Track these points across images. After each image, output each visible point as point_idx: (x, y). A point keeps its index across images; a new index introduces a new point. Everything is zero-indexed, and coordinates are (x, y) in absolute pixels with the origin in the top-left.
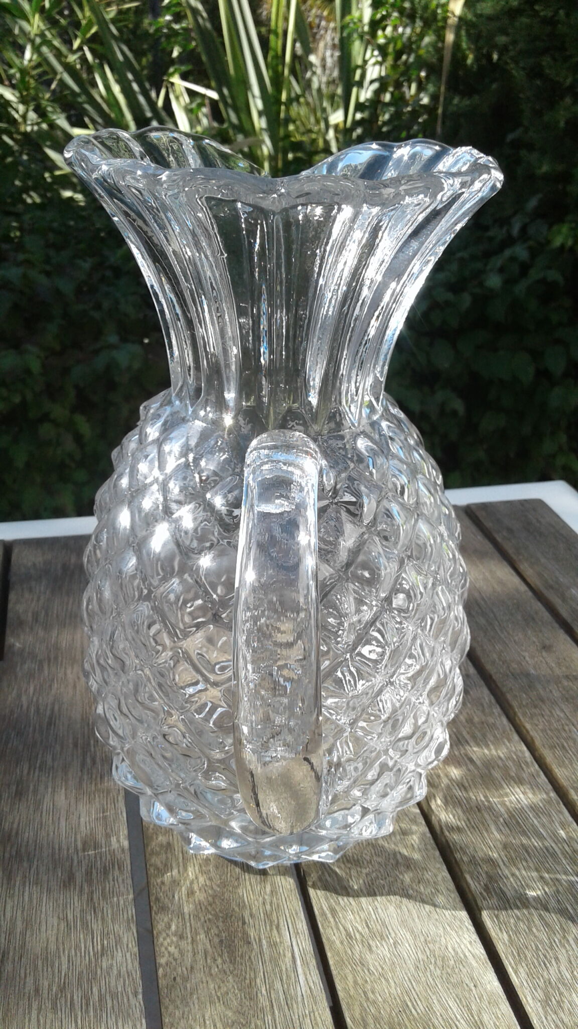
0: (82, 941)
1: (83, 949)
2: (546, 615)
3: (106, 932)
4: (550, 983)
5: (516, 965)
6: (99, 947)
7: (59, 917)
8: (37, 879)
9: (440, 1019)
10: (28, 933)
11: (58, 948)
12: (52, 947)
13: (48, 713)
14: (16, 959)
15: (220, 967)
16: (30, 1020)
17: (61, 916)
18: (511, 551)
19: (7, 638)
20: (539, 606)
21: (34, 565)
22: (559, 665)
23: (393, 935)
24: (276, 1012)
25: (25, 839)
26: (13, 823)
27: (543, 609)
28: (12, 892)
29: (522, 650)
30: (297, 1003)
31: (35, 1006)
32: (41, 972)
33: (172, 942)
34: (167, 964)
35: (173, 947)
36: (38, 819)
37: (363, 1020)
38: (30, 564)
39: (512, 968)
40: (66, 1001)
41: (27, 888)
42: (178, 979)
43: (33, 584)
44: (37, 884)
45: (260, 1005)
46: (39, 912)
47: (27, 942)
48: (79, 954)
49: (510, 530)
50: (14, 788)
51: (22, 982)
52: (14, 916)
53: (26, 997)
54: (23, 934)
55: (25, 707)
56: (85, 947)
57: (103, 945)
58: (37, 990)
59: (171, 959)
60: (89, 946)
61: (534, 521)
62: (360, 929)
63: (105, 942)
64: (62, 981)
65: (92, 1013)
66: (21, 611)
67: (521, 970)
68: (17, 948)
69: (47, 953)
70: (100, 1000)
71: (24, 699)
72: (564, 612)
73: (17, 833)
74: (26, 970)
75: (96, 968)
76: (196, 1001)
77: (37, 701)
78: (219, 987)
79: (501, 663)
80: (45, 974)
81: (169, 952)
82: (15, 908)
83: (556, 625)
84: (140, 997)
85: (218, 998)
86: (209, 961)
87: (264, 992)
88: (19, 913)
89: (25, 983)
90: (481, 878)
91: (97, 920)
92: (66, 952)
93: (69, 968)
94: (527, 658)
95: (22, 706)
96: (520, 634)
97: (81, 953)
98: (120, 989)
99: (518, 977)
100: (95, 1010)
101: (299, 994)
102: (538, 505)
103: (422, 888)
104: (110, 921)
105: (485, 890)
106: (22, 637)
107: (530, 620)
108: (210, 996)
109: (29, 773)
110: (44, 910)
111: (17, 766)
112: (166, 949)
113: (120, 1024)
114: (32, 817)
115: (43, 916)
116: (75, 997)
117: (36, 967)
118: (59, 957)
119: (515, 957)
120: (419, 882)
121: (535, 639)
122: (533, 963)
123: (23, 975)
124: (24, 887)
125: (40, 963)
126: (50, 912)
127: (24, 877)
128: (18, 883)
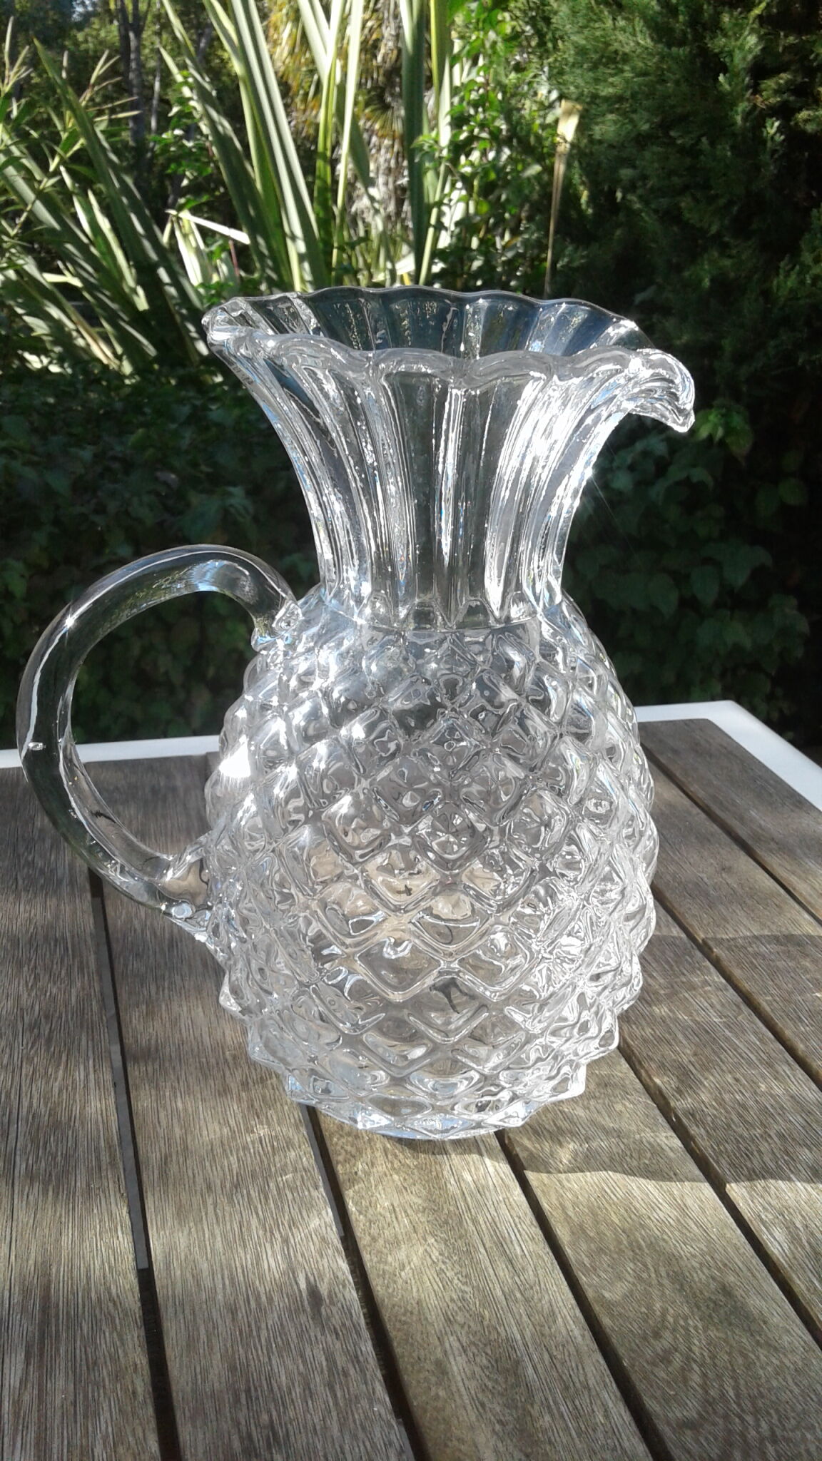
1: (252, 1150)
2: (725, 838)
3: (274, 1134)
4: (754, 1171)
6: (269, 1148)
7: (219, 1123)
8: (189, 1090)
9: (641, 1202)
10: (189, 1138)
11: (224, 1151)
12: (218, 1149)
13: (167, 935)
14: (181, 1162)
16: (206, 1214)
17: (222, 1121)
18: (678, 774)
20: (715, 828)
21: (117, 788)
22: (742, 886)
23: (584, 1132)
24: (469, 1199)
25: (167, 1053)
26: (150, 1040)
27: (719, 831)
28: (163, 1102)
30: (489, 1191)
31: (210, 1201)
32: (210, 1171)
33: (347, 1141)
34: (344, 1161)
35: (349, 1147)
36: (177, 1036)
37: (561, 1204)
38: (112, 788)
40: (242, 1196)
41: (179, 1098)
42: (359, 1173)
44: (189, 1094)
45: (450, 1194)
46: (196, 1119)
47: (189, 1145)
48: (248, 1155)
49: (675, 752)
50: (144, 1007)
51: (191, 1181)
52: (170, 1123)
53: (198, 1193)
54: (184, 1140)
55: (139, 930)
57: (273, 1147)
58: (209, 1188)
59: (348, 1156)
61: (702, 742)
62: (547, 1126)
63: (275, 1144)
64: (235, 1178)
65: (272, 1205)
67: (723, 1161)
68: (179, 1153)
69: (213, 1155)
70: (279, 1194)
71: (136, 922)
72: (742, 832)
73: (157, 1050)
74: (193, 1170)
75: (269, 1166)
76: (382, 1192)
77: (152, 924)
78: (405, 1179)
80: (215, 1171)
81: (346, 1151)
82: (170, 1116)
83: (735, 847)
84: (322, 1189)
85: (406, 1189)
86: (390, 1157)
87: (453, 1182)
88: (175, 1121)
89: (194, 1182)
91: (262, 1124)
92: (234, 1153)
93: (239, 1166)
94: (706, 879)
95: (135, 930)
96: (695, 856)
97: (250, 1153)
98: (298, 1184)
99: (719, 1167)
100: (275, 1203)
101: (491, 1183)
102: (706, 725)
104: (276, 1125)
105: (678, 1093)
107: (704, 840)
108: (397, 1187)
109: (157, 993)
110: (202, 1117)
111: (142, 987)
112: (342, 1148)
113: (304, 1213)
115: (202, 1122)
116: (252, 1192)
117: (204, 1168)
121: (712, 861)
122: (735, 1155)
124: (176, 1097)
125: (207, 1164)
126: (209, 1118)
127: (173, 1088)
128: (167, 1094)
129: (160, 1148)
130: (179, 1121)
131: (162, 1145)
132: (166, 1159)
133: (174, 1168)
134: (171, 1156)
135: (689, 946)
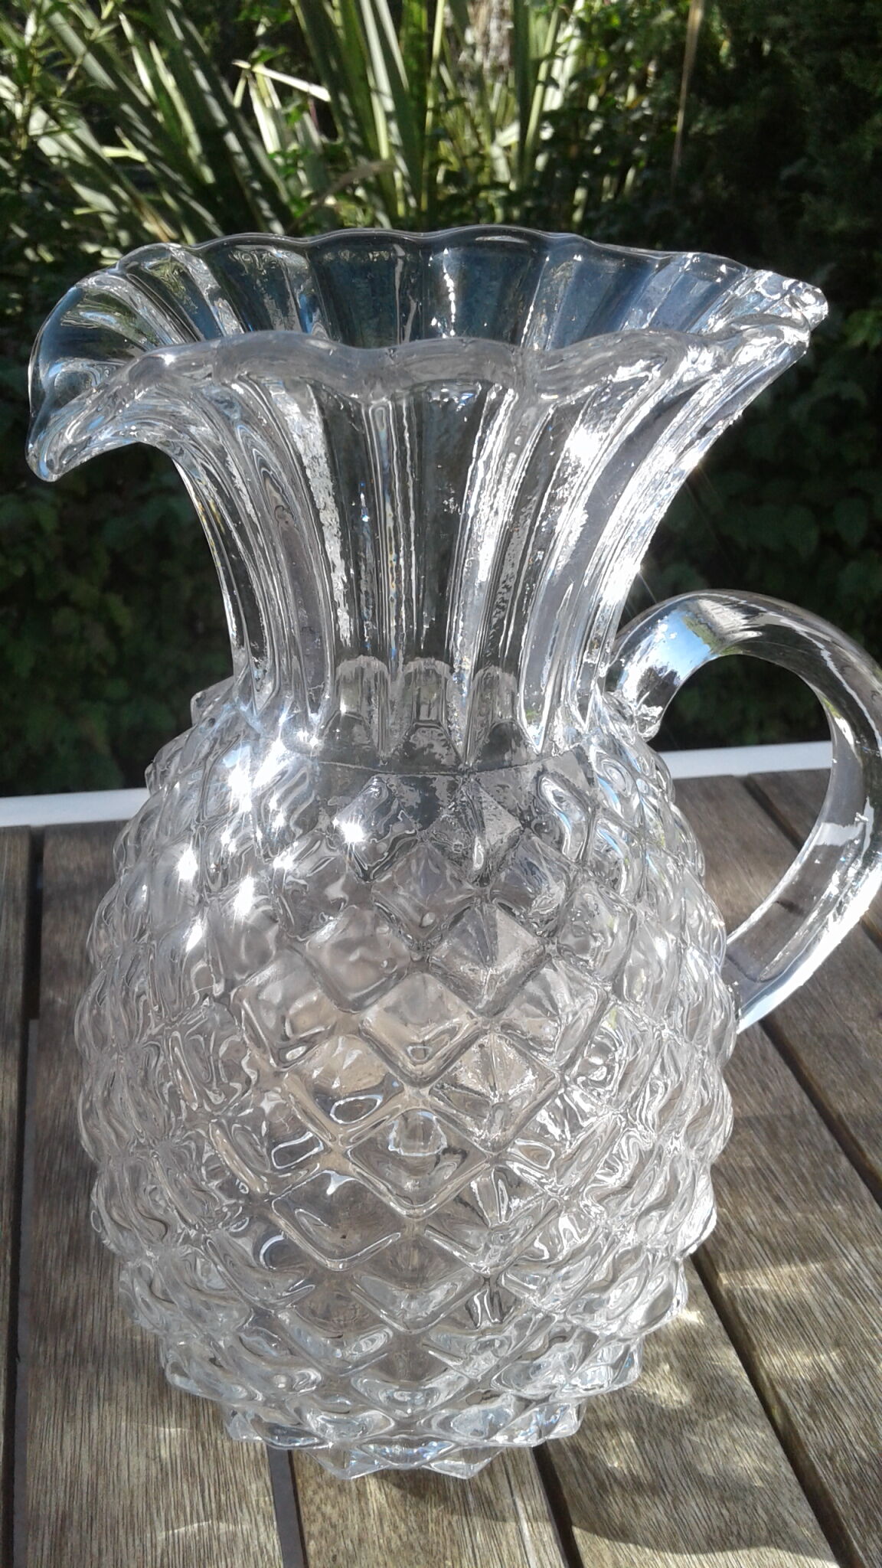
0: (186, 1495)
1: (188, 1509)
3: (222, 1480)
5: (864, 1538)
6: (214, 1505)
7: (147, 1456)
8: (111, 1391)
10: (101, 1482)
11: (149, 1508)
12: (140, 1505)
14: (85, 1524)
15: (405, 1539)
17: (151, 1453)
19: (42, 989)
21: (80, 868)
23: (671, 1488)
25: (88, 1324)
26: (67, 1299)
28: (71, 1414)
29: (847, 1018)
32: (124, 1547)
33: (327, 1497)
34: (321, 1534)
35: (329, 1507)
36: (106, 1292)
38: (72, 866)
39: (858, 1542)
41: (95, 1408)
42: (340, 1559)
43: (80, 898)
44: (110, 1399)
46: (115, 1447)
47: (100, 1497)
48: (182, 1518)
50: (66, 1239)
52: (77, 1453)
54: (93, 1486)
56: (192, 1506)
57: (219, 1502)
59: (327, 1525)
60: (198, 1504)
63: (223, 1498)
64: (159, 1560)
66: (62, 945)
67: (872, 1546)
68: (84, 1507)
69: (132, 1515)
73: (75, 1316)
74: (100, 1544)
75: (210, 1540)
79: (815, 1039)
80: (131, 1548)
81: (323, 1515)
82: (78, 1441)
86: (386, 1529)
88: (85, 1449)
90: (801, 1393)
91: (208, 1461)
92: (163, 1514)
93: (167, 1541)
94: (856, 1032)
97: (185, 1515)
103: (712, 1410)
104: (228, 1462)
105: (810, 1416)
106: (66, 988)
110: (123, 1443)
111: (69, 1203)
112: (319, 1509)
114: (97, 1288)
115: (122, 1453)
117: (116, 1540)
118: (152, 1522)
119: (860, 1524)
120: (707, 1401)
121: (865, 1000)
123: (95, 1550)
124: (90, 1406)
125: (121, 1532)
126: (133, 1447)
127: (89, 1388)
128: (80, 1398)
129: (57, 1498)
130: (90, 1448)
131: (62, 1495)
132: (63, 1521)
133: (73, 1538)
134: (71, 1516)
135: (831, 1147)
